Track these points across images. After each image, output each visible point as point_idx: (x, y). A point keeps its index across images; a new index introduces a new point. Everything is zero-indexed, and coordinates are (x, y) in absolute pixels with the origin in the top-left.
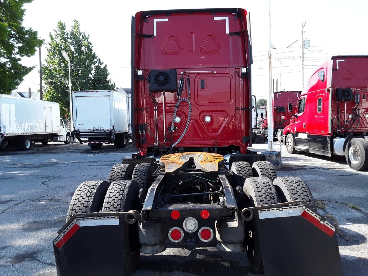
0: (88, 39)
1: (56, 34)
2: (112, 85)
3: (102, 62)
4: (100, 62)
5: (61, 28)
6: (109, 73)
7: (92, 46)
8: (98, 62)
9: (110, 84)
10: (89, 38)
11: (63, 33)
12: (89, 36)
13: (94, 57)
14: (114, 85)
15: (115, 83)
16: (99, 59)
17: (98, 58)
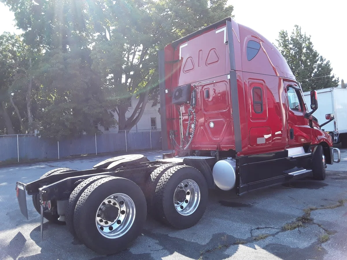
0: (309, 39)
1: (279, 43)
2: (335, 80)
3: (324, 59)
4: (322, 60)
5: (282, 37)
6: (332, 69)
7: (312, 45)
8: (319, 60)
9: (333, 80)
10: (311, 38)
11: (285, 41)
12: (311, 37)
13: (315, 55)
14: (338, 81)
15: (339, 78)
16: (321, 57)
17: (319, 56)
